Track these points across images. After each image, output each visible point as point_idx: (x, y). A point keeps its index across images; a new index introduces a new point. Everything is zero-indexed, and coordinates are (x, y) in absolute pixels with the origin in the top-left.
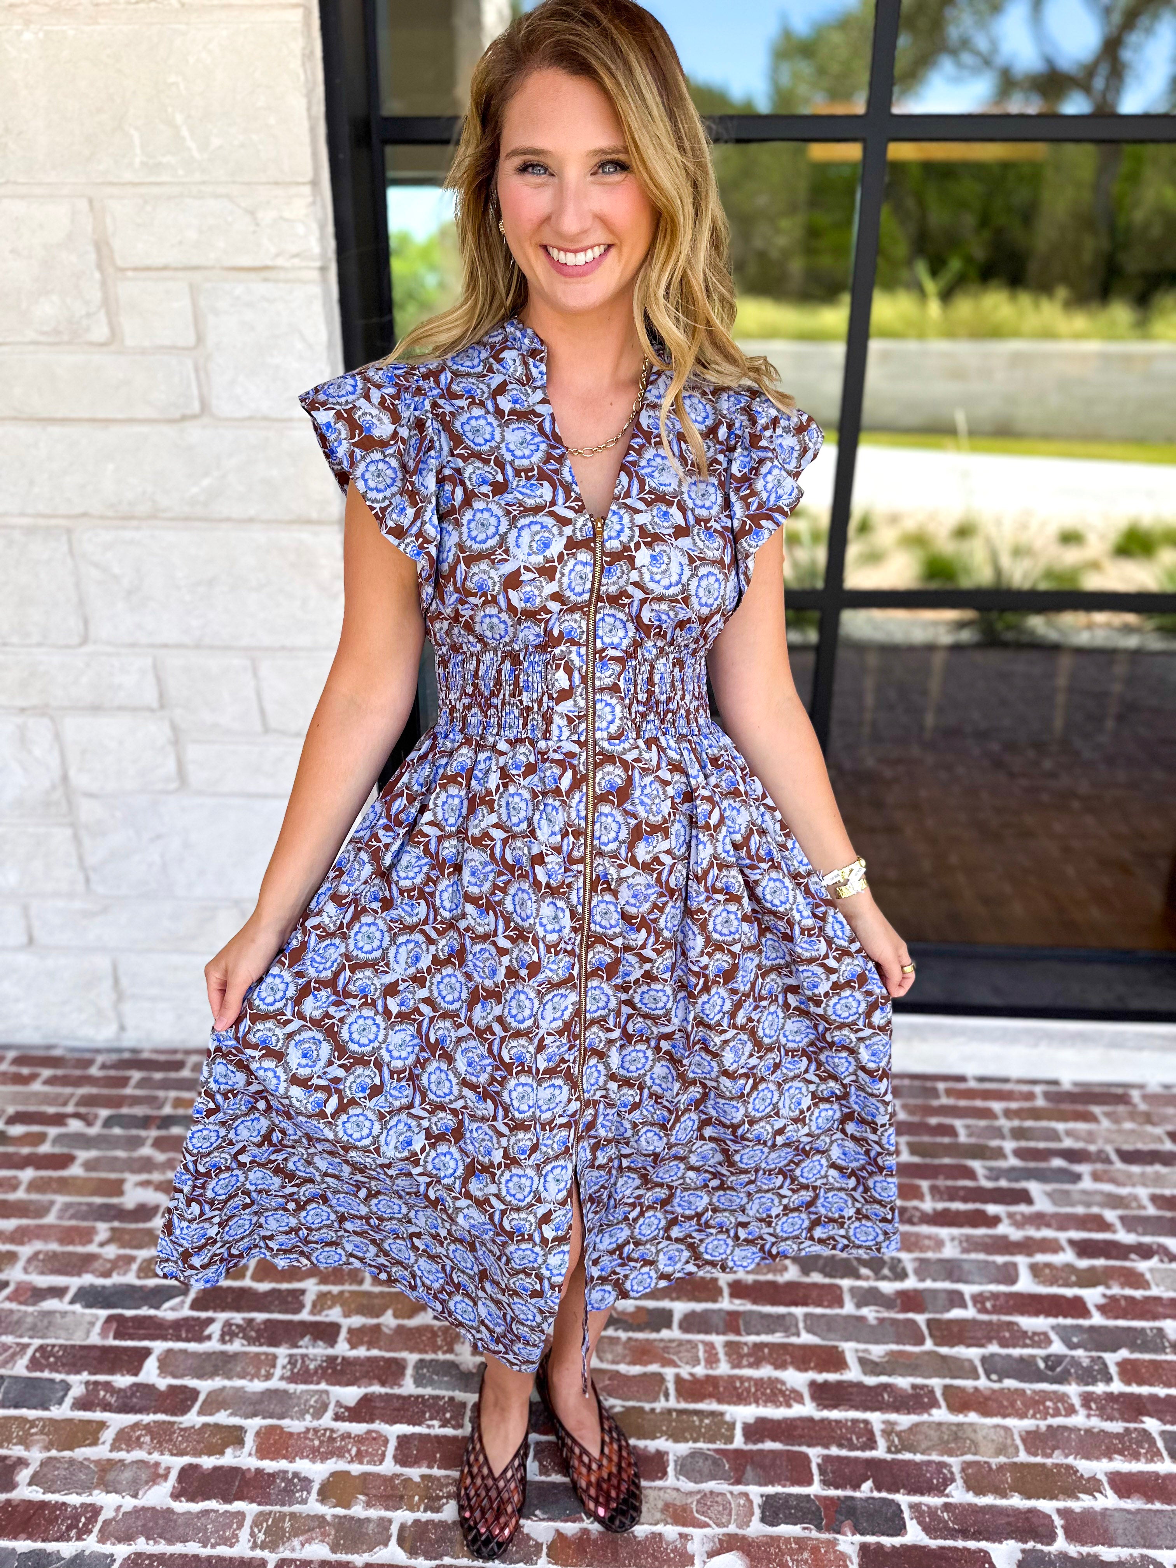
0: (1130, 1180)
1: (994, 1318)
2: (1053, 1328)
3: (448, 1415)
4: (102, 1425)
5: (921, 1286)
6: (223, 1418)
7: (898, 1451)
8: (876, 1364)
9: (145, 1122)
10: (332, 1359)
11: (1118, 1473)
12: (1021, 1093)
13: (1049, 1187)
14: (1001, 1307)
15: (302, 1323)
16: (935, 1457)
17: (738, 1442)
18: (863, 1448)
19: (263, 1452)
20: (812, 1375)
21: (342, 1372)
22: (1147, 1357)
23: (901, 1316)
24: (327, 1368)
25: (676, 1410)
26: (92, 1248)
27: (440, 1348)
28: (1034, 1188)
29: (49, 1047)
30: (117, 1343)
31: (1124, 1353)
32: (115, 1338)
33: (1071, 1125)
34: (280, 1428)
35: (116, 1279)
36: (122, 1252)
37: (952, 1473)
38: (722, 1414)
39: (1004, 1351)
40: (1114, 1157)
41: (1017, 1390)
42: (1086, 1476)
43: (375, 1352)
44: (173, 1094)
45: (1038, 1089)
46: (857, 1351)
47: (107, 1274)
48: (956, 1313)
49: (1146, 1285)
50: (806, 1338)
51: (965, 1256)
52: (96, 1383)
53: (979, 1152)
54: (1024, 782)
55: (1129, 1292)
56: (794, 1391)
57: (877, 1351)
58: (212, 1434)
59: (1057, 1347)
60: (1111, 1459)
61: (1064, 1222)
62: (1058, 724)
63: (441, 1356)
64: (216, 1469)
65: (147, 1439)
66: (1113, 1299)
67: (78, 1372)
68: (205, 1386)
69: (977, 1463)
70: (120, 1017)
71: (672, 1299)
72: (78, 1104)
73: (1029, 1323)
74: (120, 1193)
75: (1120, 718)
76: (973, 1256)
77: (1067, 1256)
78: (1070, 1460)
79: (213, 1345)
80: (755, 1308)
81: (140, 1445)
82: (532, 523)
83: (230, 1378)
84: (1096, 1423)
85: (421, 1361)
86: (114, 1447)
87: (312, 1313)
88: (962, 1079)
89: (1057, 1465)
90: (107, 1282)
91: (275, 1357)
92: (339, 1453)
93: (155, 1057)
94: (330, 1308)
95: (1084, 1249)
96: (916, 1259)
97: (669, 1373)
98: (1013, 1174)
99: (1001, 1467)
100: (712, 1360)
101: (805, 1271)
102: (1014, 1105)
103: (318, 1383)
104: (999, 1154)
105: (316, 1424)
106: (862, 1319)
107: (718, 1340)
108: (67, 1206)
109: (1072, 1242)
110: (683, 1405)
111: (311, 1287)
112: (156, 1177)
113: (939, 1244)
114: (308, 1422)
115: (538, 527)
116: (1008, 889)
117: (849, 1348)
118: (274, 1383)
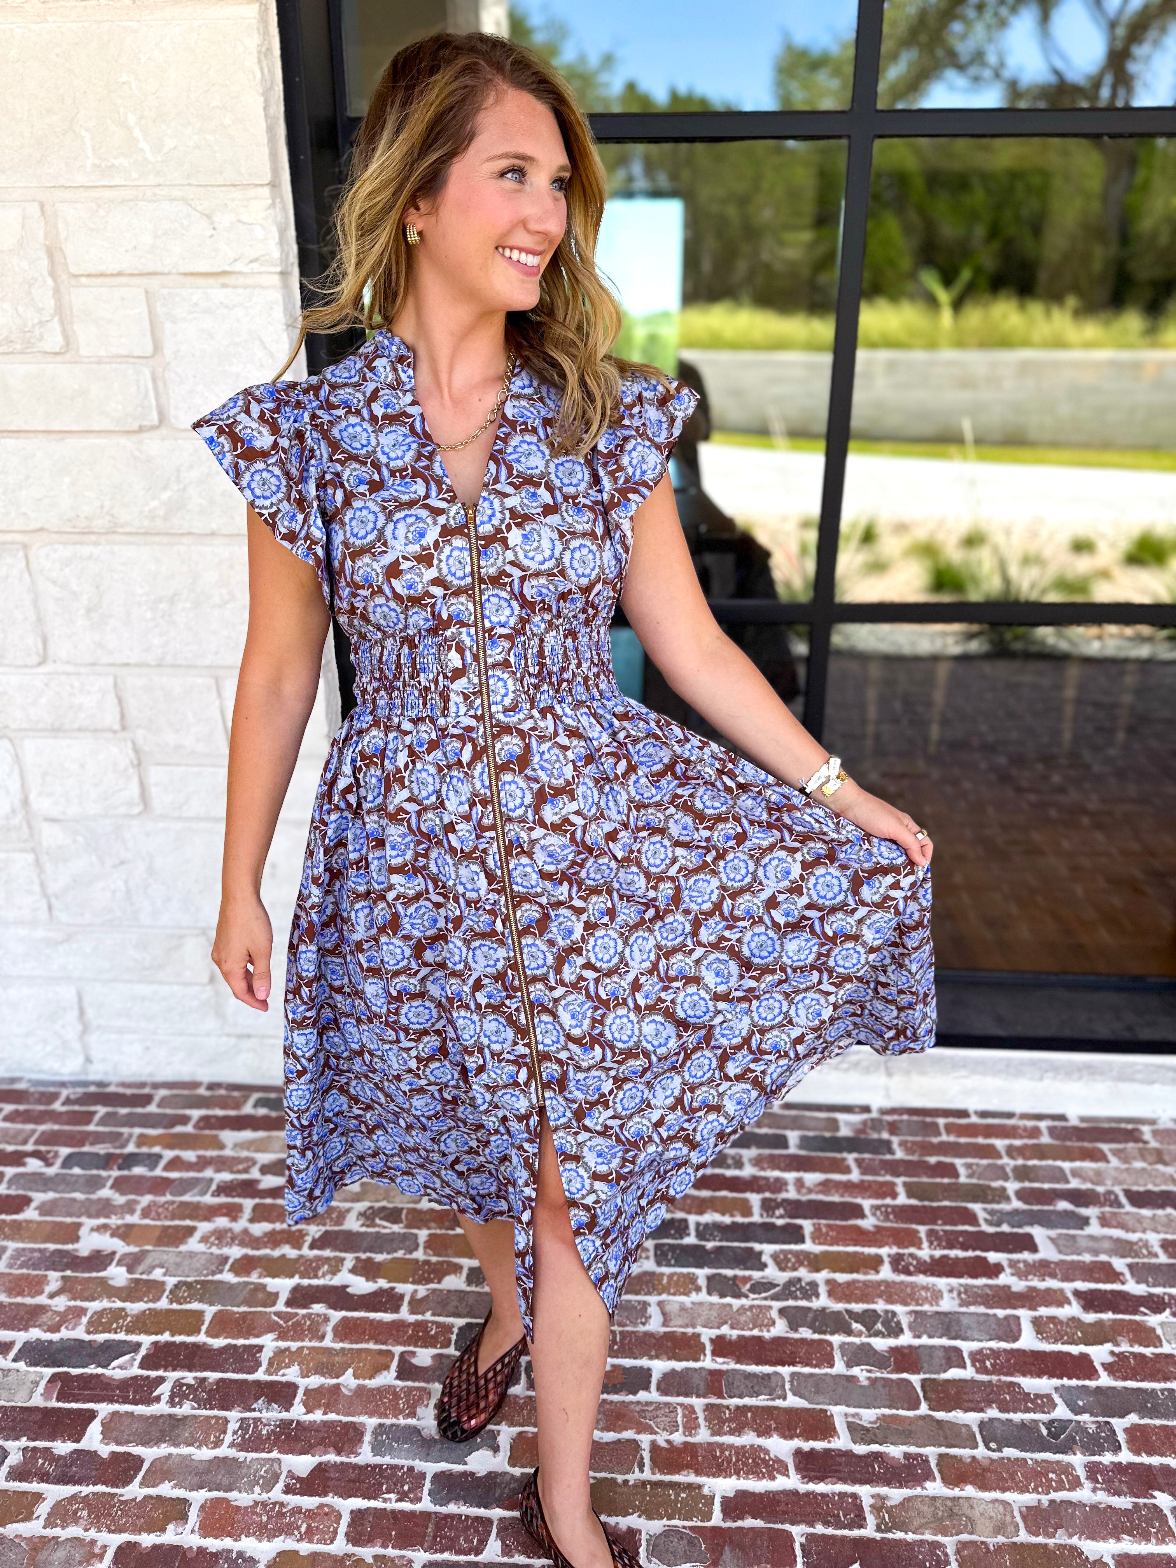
0: (1140, 1225)
1: (994, 1378)
2: (1056, 1389)
3: (406, 1488)
4: (38, 1497)
5: (916, 1342)
6: (166, 1489)
7: (888, 1530)
8: (867, 1430)
9: (107, 1161)
10: (285, 1424)
11: (1127, 1556)
12: (1025, 1129)
13: (1053, 1233)
14: (1002, 1366)
15: (257, 1383)
16: (928, 1537)
17: (717, 1519)
18: (850, 1527)
19: (207, 1529)
20: (797, 1443)
21: (297, 1439)
22: (1158, 1422)
23: (894, 1376)
24: (281, 1433)
25: (650, 1482)
26: (42, 1300)
27: (401, 1412)
28: (1038, 1233)
29: (13, 1080)
30: (61, 1405)
31: (1133, 1418)
32: (58, 1400)
33: (1078, 1164)
34: (227, 1501)
35: (65, 1333)
36: (72, 1303)
37: (946, 1555)
38: (700, 1487)
39: (1004, 1416)
40: (1123, 1200)
41: (1017, 1459)
42: (1091, 1559)
43: (332, 1417)
44: (137, 1131)
45: (1043, 1125)
46: (846, 1415)
47: (55, 1329)
48: (954, 1373)
49: (1156, 1341)
50: (793, 1401)
51: (964, 1309)
52: (35, 1449)
53: (981, 1194)
54: (1032, 797)
55: (1138, 1349)
56: (778, 1461)
57: (868, 1416)
58: (154, 1509)
59: (1061, 1412)
60: (1118, 1539)
61: (1069, 1271)
62: (1067, 736)
63: (402, 1421)
64: (156, 1547)
65: (85, 1513)
66: (1121, 1356)
67: (17, 1438)
68: (149, 1453)
69: (974, 1543)
70: (85, 1047)
71: (651, 1358)
72: (37, 1143)
73: (1031, 1384)
74: (76, 1239)
75: (1131, 730)
76: (972, 1309)
77: (1073, 1310)
78: (1075, 1541)
79: (161, 1408)
80: (738, 1367)
81: (76, 1520)
82: (406, 516)
83: (176, 1445)
84: (1102, 1497)
85: (381, 1425)
86: (49, 1523)
87: (268, 1372)
88: (964, 1114)
89: (1060, 1546)
90: (55, 1337)
91: (226, 1421)
92: (287, 1530)
93: (121, 1090)
94: (288, 1366)
95: (1090, 1301)
96: (911, 1313)
97: (645, 1440)
98: (1014, 1217)
99: (999, 1548)
100: (691, 1426)
101: (794, 1327)
102: (1018, 1142)
103: (270, 1451)
104: (1001, 1195)
105: (265, 1496)
106: (852, 1379)
107: (698, 1403)
108: (19, 1253)
109: (1077, 1293)
110: (658, 1477)
111: (269, 1343)
112: (114, 1221)
113: (937, 1295)
114: (257, 1495)
115: (412, 519)
116: (1014, 910)
117: (838, 1412)
118: (224, 1451)
